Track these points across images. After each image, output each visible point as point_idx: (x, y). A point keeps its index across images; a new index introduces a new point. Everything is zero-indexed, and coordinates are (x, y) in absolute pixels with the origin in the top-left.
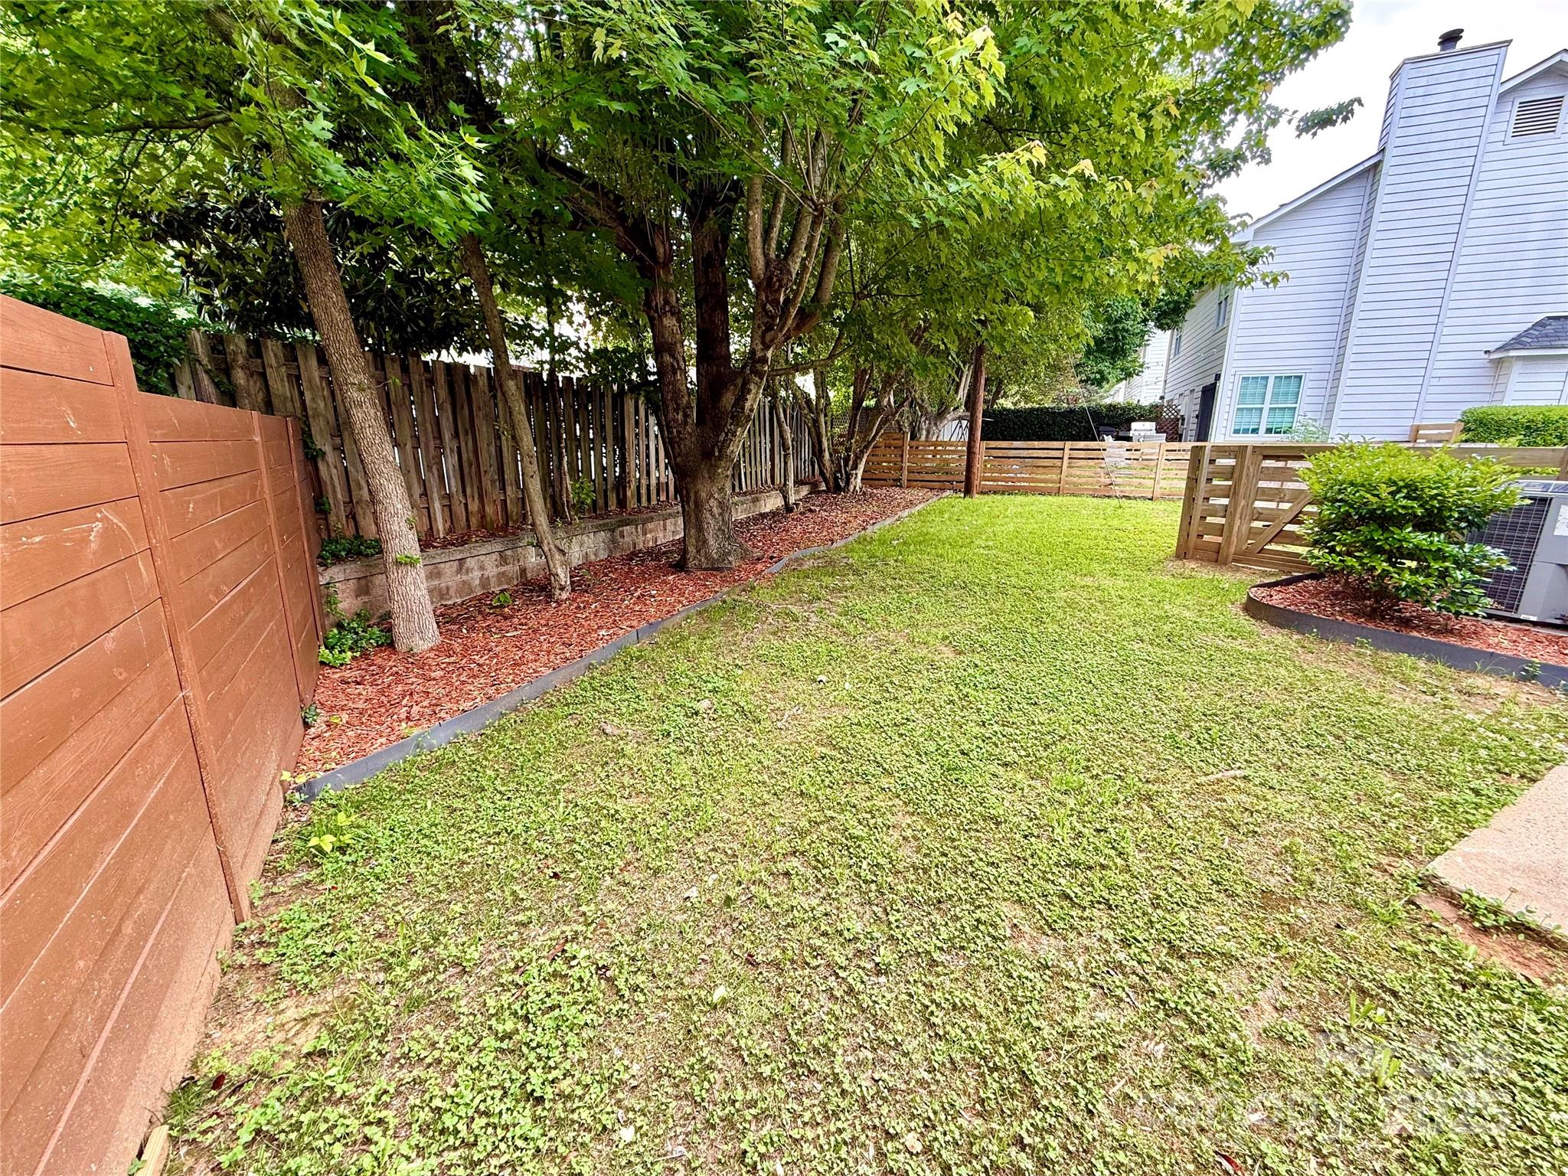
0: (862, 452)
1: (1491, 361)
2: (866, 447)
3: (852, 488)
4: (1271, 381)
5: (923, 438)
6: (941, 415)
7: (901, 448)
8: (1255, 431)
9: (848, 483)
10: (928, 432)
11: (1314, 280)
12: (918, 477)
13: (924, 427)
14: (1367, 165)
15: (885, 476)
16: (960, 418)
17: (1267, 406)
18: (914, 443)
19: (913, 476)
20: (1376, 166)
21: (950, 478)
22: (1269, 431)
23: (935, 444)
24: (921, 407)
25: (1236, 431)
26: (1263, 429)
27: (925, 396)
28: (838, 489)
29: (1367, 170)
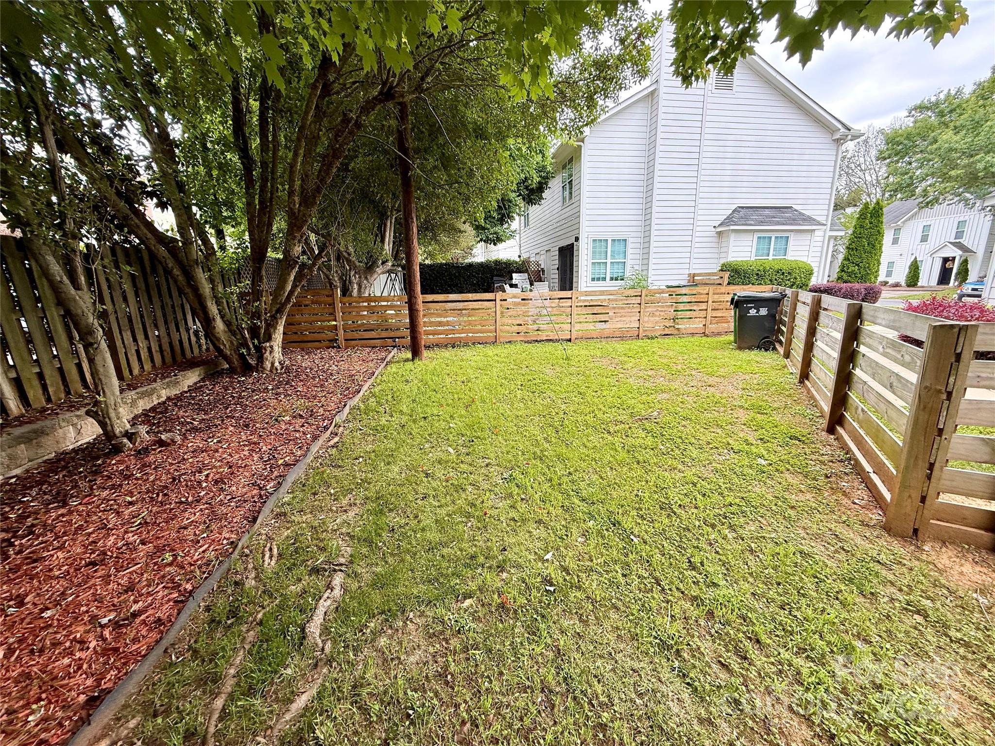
0: (274, 318)
1: (717, 232)
2: (280, 311)
3: (268, 365)
4: (610, 242)
5: (355, 293)
6: (370, 268)
7: (332, 304)
8: (604, 279)
9: (261, 359)
10: (360, 286)
11: (626, 171)
12: (356, 335)
13: (355, 280)
14: (646, 92)
15: (316, 336)
16: (390, 272)
17: (609, 261)
18: (346, 299)
19: (350, 335)
20: (652, 93)
21: (392, 334)
22: (612, 279)
23: (369, 299)
24: (349, 261)
25: (593, 279)
26: (608, 278)
27: (351, 250)
28: (247, 369)
29: (647, 96)
